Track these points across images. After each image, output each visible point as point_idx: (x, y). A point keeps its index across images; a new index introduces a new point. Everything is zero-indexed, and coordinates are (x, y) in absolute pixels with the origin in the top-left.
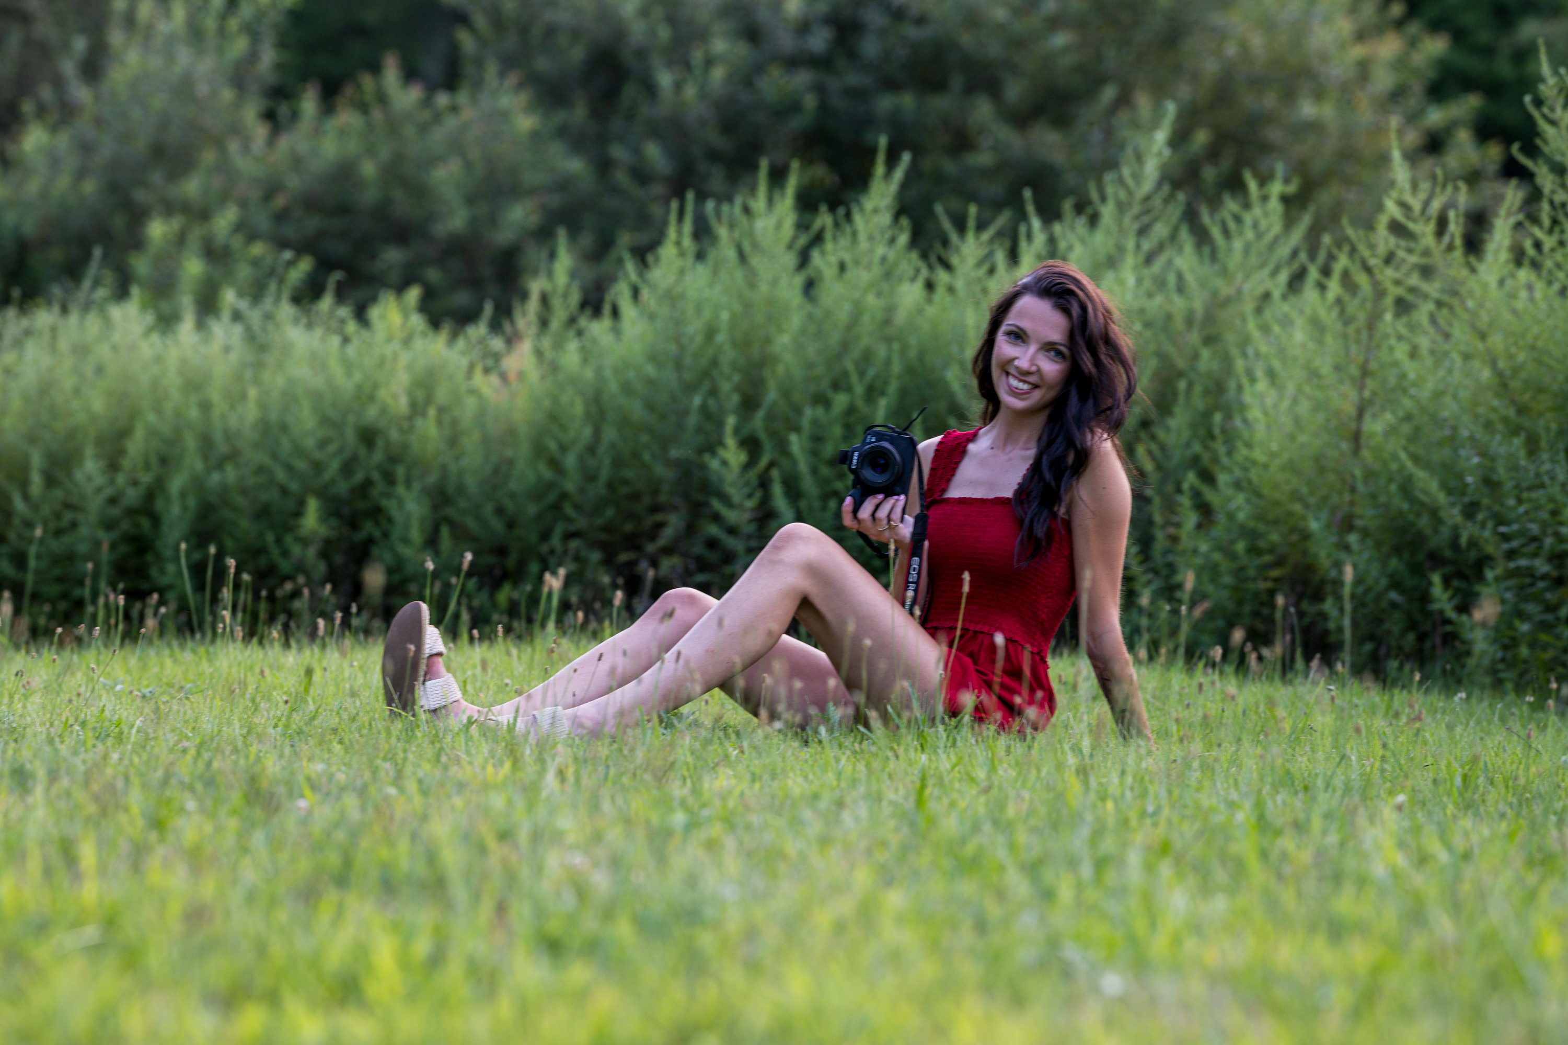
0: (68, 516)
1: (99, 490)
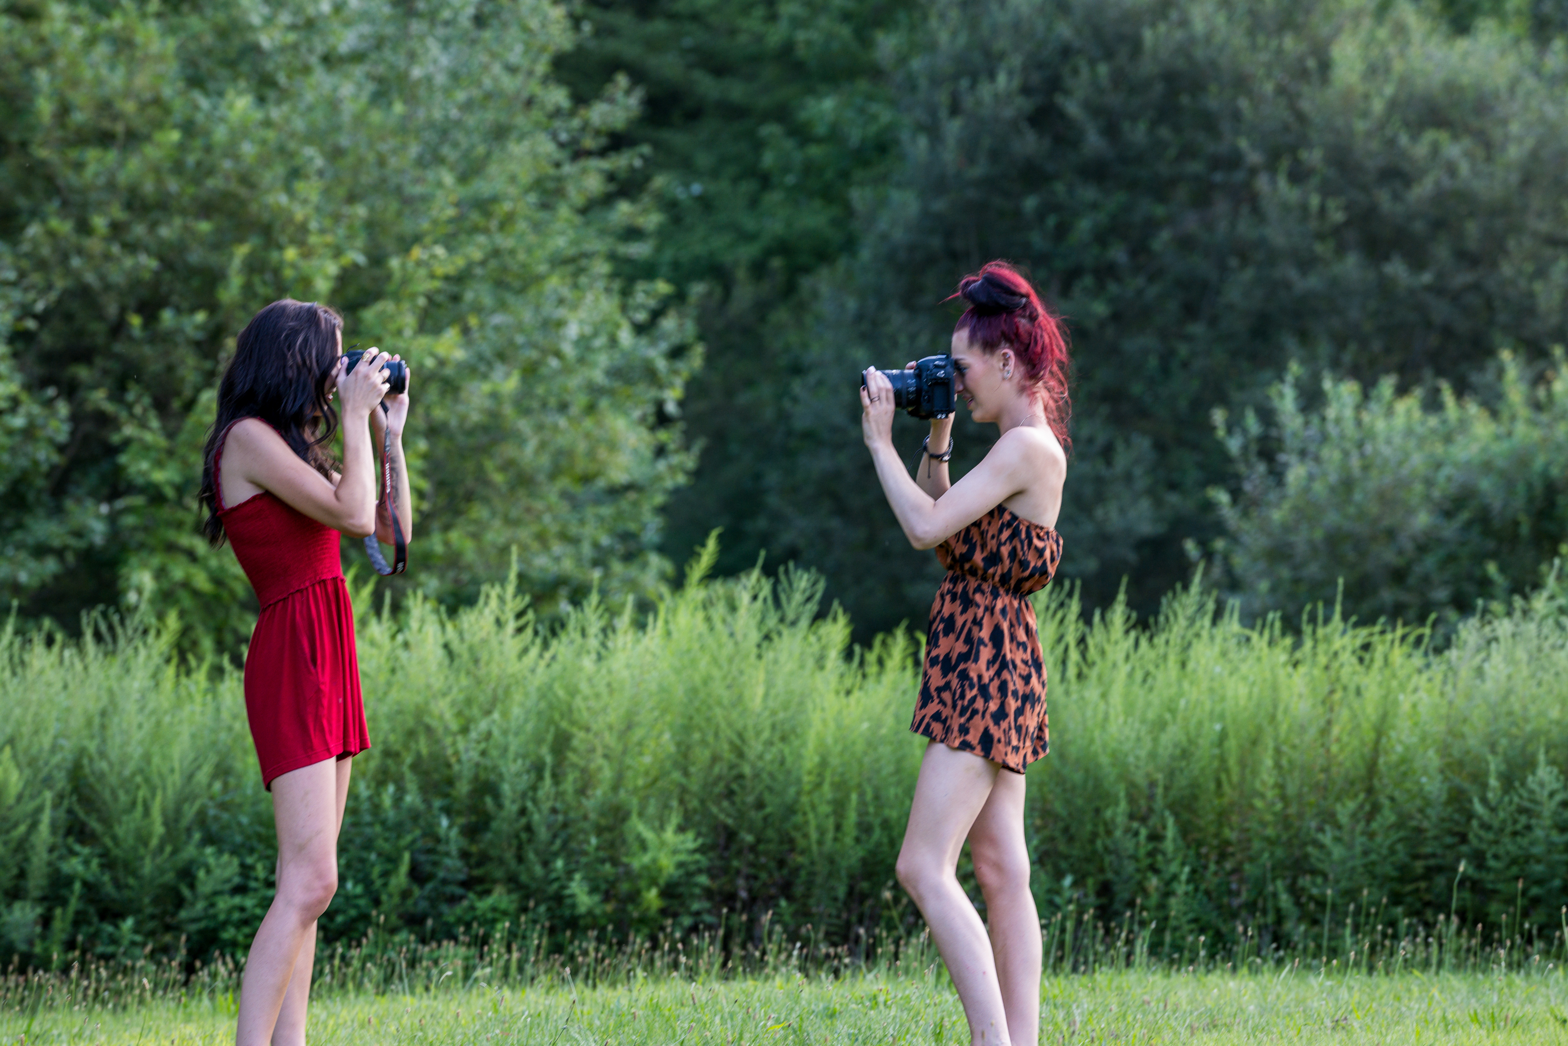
0: (1523, 820)
1: (1552, 795)
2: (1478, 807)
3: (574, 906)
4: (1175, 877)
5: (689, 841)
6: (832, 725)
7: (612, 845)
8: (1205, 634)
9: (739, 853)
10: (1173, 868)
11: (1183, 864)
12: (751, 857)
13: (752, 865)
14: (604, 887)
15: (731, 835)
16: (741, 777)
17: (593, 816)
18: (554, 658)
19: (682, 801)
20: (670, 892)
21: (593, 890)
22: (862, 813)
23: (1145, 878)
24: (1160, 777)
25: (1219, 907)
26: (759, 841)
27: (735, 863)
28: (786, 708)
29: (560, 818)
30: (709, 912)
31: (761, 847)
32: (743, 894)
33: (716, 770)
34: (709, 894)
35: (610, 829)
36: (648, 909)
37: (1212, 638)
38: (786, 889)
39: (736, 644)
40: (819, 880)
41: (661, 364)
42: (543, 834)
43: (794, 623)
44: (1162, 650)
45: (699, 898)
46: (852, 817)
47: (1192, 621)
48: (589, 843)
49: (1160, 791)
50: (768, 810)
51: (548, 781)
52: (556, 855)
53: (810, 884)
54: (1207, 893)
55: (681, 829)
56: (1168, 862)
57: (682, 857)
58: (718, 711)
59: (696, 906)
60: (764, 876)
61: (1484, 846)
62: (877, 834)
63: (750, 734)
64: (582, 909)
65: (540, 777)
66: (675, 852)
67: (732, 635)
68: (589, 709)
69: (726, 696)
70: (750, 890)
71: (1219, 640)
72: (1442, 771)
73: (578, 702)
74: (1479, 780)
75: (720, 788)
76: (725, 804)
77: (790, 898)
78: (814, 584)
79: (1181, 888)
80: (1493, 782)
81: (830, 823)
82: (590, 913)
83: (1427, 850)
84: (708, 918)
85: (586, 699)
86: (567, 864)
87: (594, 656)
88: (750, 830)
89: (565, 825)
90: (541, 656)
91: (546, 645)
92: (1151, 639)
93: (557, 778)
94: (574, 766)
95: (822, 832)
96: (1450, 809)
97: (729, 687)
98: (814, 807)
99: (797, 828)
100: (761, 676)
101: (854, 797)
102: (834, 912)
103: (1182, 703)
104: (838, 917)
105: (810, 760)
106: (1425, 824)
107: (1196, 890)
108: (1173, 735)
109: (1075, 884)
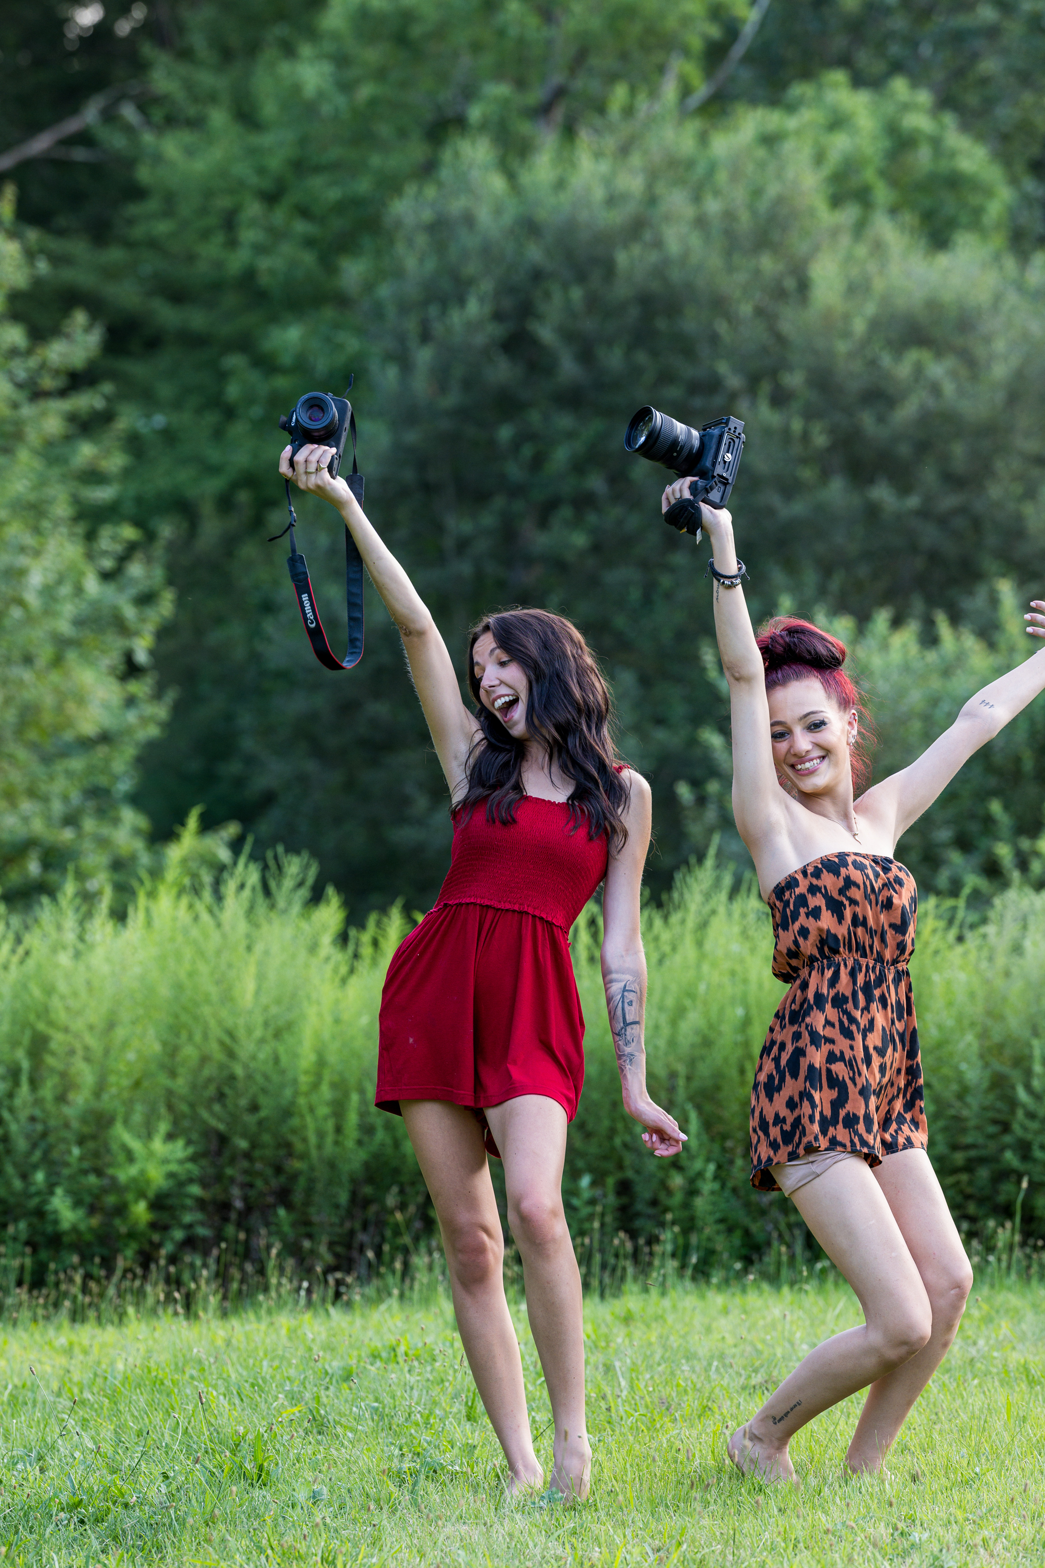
2: (1022, 1094)
3: (56, 1222)
4: (700, 1175)
5: (179, 1149)
6: (329, 1019)
7: (96, 1155)
8: (722, 910)
9: (232, 1161)
10: (698, 1165)
11: (708, 1160)
12: (245, 1164)
13: (246, 1172)
14: (88, 1199)
15: (223, 1140)
16: (232, 1078)
17: (75, 1124)
18: (27, 953)
19: (170, 1107)
20: (159, 1203)
21: (77, 1204)
22: (363, 1115)
23: (667, 1176)
24: (681, 1069)
25: (747, 1205)
26: (254, 1145)
27: (229, 1171)
28: (278, 1001)
29: (39, 1127)
30: (202, 1224)
31: (257, 1153)
32: (238, 1204)
33: (207, 1072)
34: (201, 1204)
35: (94, 1137)
36: (136, 1223)
37: (729, 914)
38: (284, 1196)
39: (224, 936)
40: (320, 1186)
41: (129, 612)
42: (21, 1144)
43: (285, 911)
44: (677, 929)
45: (191, 1209)
46: (352, 1118)
47: (708, 896)
48: (69, 1152)
49: (681, 1082)
50: (263, 1113)
51: (25, 1088)
52: (35, 1167)
53: (310, 1191)
54: (735, 1190)
55: (170, 1137)
56: (692, 1158)
57: (174, 1167)
58: (206, 1010)
59: (188, 1218)
60: (259, 1183)
61: (1029, 1137)
62: (380, 1135)
63: (241, 1033)
64: (65, 1225)
65: (16, 1083)
66: (165, 1161)
67: (219, 925)
68: (68, 1009)
69: (214, 991)
70: (245, 1199)
71: (736, 915)
72: (981, 1056)
73: (56, 1003)
74: (1022, 1062)
75: (211, 1091)
76: (217, 1108)
77: (289, 1207)
78: (306, 867)
79: (707, 1187)
80: (1037, 1068)
81: (330, 1125)
82: (75, 1229)
83: (968, 1139)
84: (202, 1231)
85: (62, 998)
86: (49, 1175)
87: (71, 952)
88: (244, 1135)
89: (44, 1135)
90: (13, 951)
91: (18, 940)
92: (666, 918)
93: (34, 1083)
94: (52, 1070)
95: (321, 1135)
96: (991, 1097)
97: (218, 983)
98: (312, 1109)
99: (294, 1131)
100: (252, 969)
101: (355, 1098)
102: (335, 1220)
103: (702, 988)
104: (341, 1225)
105: (307, 1059)
106: (965, 1113)
107: (723, 1186)
108: (693, 1020)
109: (594, 1184)
